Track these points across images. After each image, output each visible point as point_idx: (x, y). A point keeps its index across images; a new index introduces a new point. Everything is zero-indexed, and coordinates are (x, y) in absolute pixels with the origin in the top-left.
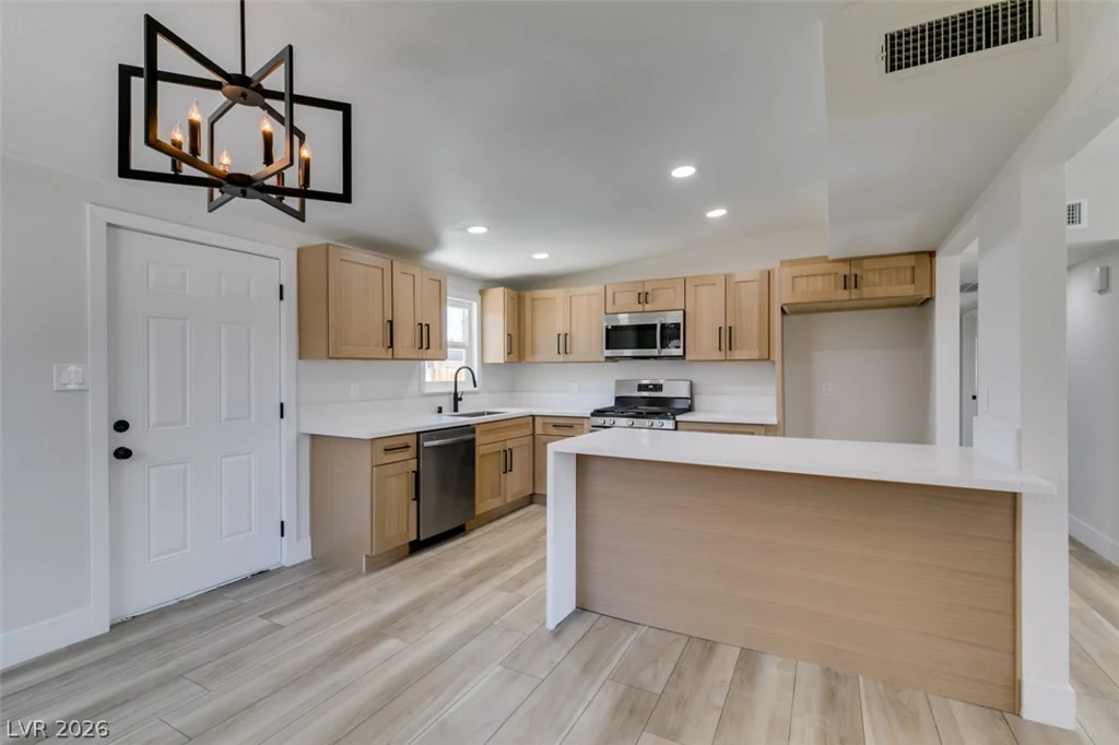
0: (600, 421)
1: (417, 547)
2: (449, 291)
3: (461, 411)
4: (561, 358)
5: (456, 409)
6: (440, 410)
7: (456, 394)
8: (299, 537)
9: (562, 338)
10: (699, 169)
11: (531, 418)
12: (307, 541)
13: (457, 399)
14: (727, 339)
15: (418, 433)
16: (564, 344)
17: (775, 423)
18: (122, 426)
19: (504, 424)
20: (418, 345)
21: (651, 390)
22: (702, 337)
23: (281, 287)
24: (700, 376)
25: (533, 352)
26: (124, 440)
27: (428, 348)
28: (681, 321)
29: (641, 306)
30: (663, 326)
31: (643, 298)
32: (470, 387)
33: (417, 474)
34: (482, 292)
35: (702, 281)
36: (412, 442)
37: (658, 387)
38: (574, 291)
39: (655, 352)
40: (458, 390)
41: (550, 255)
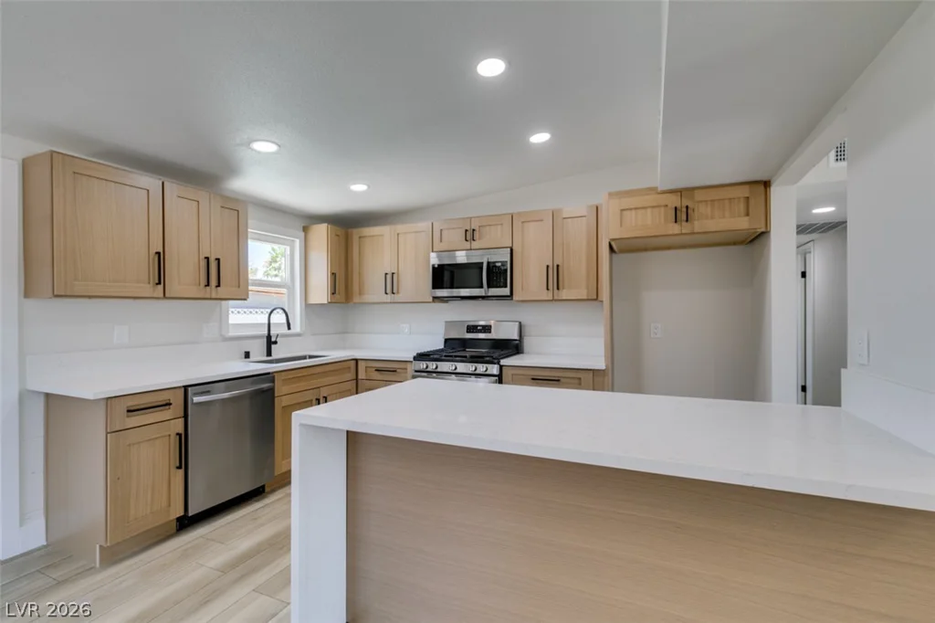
0: (422, 365)
3: (275, 356)
4: (389, 298)
5: (269, 353)
6: (247, 355)
7: (269, 337)
9: (389, 277)
11: (354, 362)
13: (270, 342)
14: (555, 276)
15: (186, 388)
16: (391, 283)
17: (604, 368)
19: (328, 368)
20: (203, 282)
21: (480, 331)
22: (529, 277)
24: (530, 316)
25: (361, 293)
27: (218, 285)
28: (508, 259)
29: (468, 243)
30: (488, 263)
31: (470, 235)
32: (284, 330)
33: (184, 437)
34: (305, 229)
35: (535, 217)
36: (176, 397)
37: (487, 329)
38: (400, 228)
39: (481, 292)
40: (272, 332)
41: (369, 187)
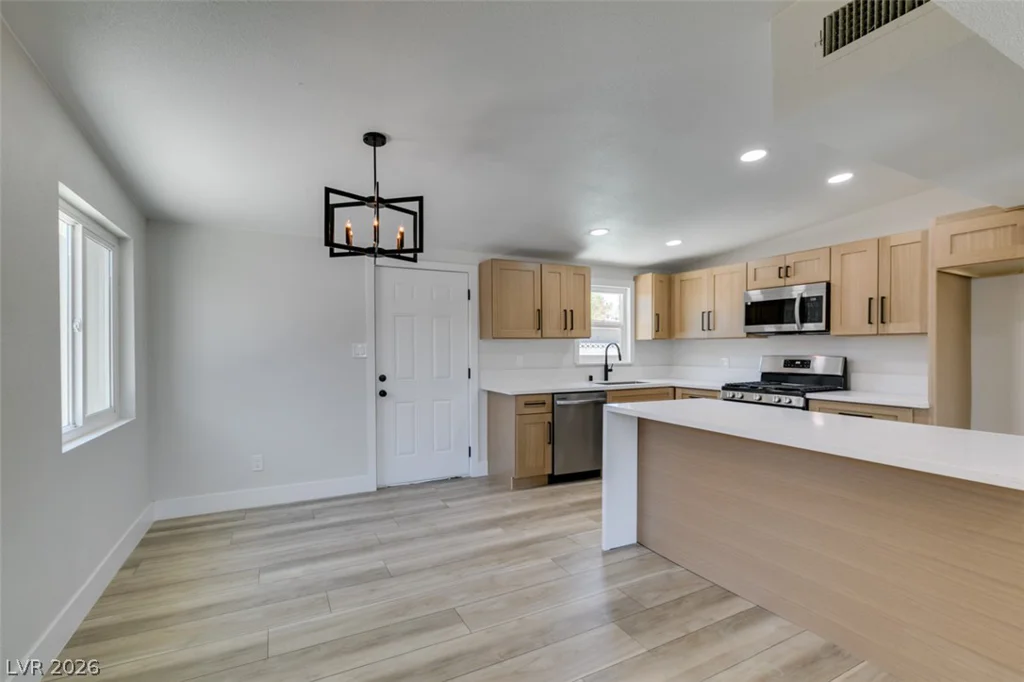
0: (730, 394)
1: (554, 480)
2: (593, 280)
3: (610, 381)
4: (706, 334)
5: (606, 379)
6: (591, 378)
7: (606, 366)
8: (480, 459)
9: (706, 315)
10: (769, 150)
11: (671, 390)
12: (485, 462)
13: (607, 370)
14: (879, 310)
15: (553, 394)
16: (708, 321)
17: (927, 407)
18: (383, 378)
20: (563, 327)
21: (798, 366)
22: (850, 310)
23: (469, 291)
24: (854, 351)
25: (682, 330)
26: (383, 386)
27: (572, 329)
28: (823, 294)
29: (782, 280)
30: (803, 300)
31: (785, 272)
32: (617, 361)
33: (552, 425)
34: (635, 279)
35: (847, 250)
36: (548, 400)
37: (806, 364)
38: (717, 270)
39: (794, 327)
40: (609, 363)
41: (683, 241)
